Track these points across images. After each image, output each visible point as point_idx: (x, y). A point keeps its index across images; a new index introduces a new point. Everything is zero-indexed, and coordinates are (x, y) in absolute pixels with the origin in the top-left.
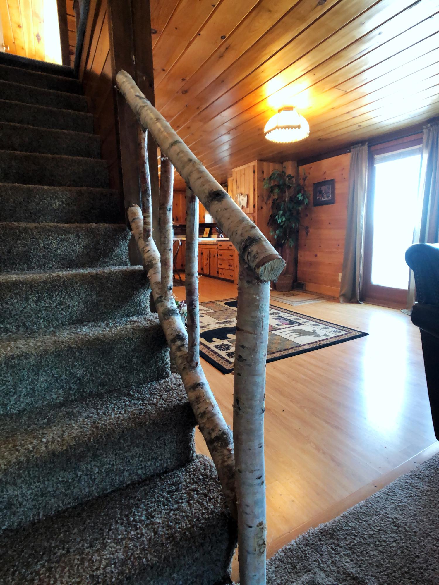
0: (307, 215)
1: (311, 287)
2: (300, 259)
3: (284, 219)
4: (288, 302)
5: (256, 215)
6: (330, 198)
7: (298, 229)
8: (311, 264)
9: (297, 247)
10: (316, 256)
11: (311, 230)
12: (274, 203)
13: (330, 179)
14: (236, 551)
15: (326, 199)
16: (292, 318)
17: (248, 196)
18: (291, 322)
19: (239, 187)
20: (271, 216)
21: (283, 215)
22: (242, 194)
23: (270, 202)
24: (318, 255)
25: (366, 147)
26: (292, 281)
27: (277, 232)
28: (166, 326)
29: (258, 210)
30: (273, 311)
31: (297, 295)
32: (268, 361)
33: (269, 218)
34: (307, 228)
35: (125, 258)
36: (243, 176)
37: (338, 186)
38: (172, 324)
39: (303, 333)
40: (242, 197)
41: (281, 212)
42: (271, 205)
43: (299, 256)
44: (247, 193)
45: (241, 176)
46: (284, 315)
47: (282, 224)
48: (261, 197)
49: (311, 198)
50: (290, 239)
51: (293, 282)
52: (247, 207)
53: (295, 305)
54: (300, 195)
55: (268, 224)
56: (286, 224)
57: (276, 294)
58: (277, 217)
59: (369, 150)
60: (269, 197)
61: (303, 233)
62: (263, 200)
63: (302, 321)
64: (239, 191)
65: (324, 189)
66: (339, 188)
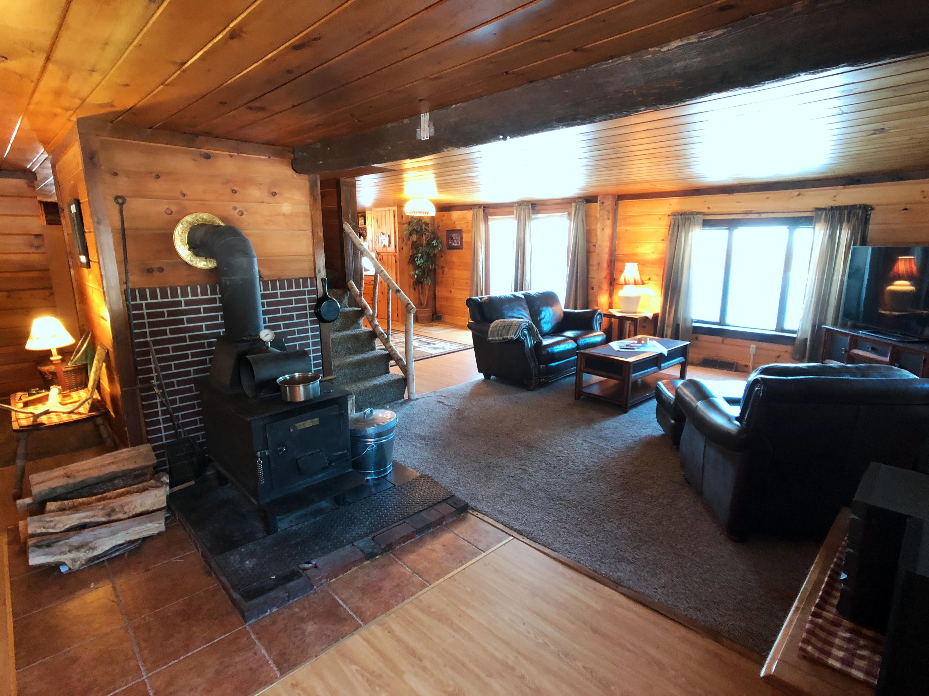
0: (442, 256)
1: (447, 318)
2: (437, 294)
3: (422, 261)
4: (427, 331)
5: (397, 254)
6: (459, 244)
7: (435, 269)
8: (447, 299)
9: (435, 283)
10: (451, 292)
11: (446, 269)
12: (412, 245)
13: (459, 228)
14: (406, 390)
15: (456, 245)
16: (429, 341)
17: (389, 236)
18: (429, 343)
19: (381, 227)
20: (411, 256)
21: (422, 257)
22: (383, 234)
23: (410, 243)
24: (452, 291)
25: (482, 209)
26: (431, 314)
27: (417, 272)
28: (376, 330)
29: (399, 250)
30: (416, 337)
31: (436, 325)
32: (415, 361)
33: (409, 257)
34: (443, 267)
35: (346, 304)
36: (384, 218)
37: (465, 236)
38: (378, 330)
39: (435, 348)
40: (383, 237)
41: (420, 255)
42: (410, 245)
43: (437, 292)
44: (389, 234)
45: (382, 217)
46: (424, 339)
47: (421, 265)
48: (401, 238)
49: (445, 242)
50: (428, 278)
51: (433, 315)
52: (389, 246)
53: (433, 333)
54: (435, 242)
55: (409, 262)
56: (424, 265)
57: (418, 325)
58: (416, 259)
59: (484, 211)
60: (409, 239)
61: (439, 271)
62: (403, 242)
63: (436, 342)
64: (380, 231)
65: (454, 236)
66: (466, 237)
